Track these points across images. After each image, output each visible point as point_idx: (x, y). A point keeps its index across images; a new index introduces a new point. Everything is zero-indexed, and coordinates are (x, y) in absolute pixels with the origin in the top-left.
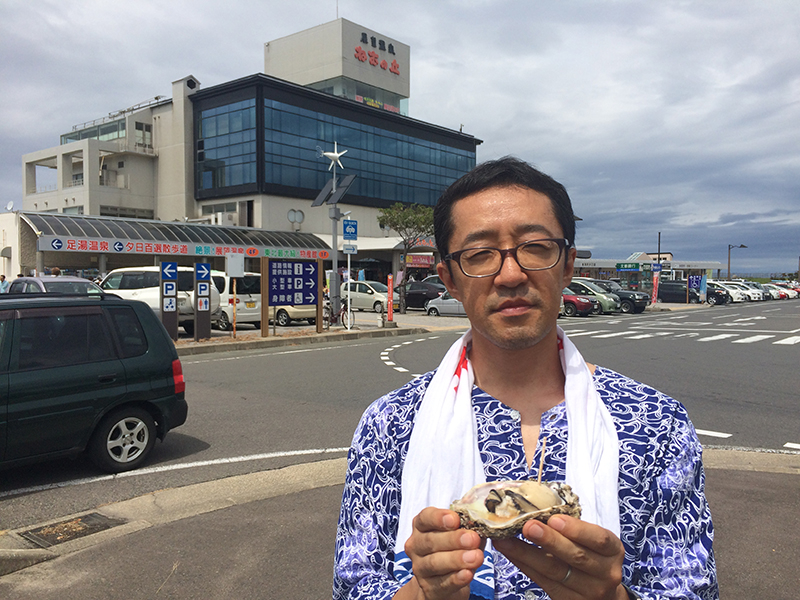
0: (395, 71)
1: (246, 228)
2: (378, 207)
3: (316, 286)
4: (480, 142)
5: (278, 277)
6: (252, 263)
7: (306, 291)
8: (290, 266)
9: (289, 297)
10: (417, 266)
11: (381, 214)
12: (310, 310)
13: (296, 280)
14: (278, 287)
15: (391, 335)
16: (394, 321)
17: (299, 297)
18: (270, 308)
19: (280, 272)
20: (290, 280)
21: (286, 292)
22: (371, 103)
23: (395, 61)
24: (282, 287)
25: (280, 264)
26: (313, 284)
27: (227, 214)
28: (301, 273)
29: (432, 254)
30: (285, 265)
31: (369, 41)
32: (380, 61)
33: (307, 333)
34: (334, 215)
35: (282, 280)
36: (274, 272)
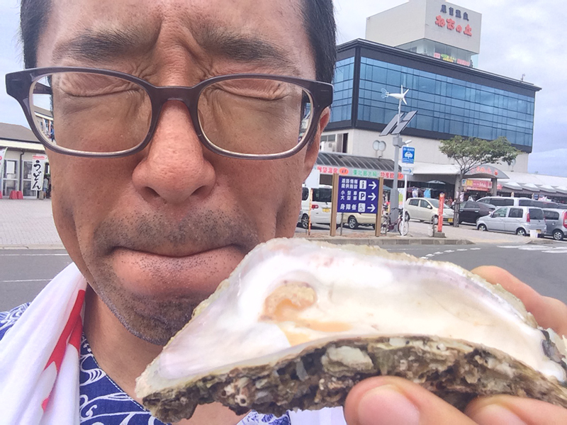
0: (468, 33)
1: (341, 154)
2: (440, 139)
3: (377, 199)
4: (539, 89)
5: (346, 190)
7: (368, 202)
8: (356, 181)
9: (354, 207)
10: (476, 189)
11: (442, 145)
12: (371, 218)
13: (360, 193)
14: (346, 198)
15: (439, 243)
16: (443, 232)
17: (362, 207)
18: (338, 213)
19: (347, 186)
20: (355, 193)
21: (352, 202)
22: (447, 58)
23: (468, 26)
24: (349, 198)
25: (348, 180)
26: (374, 197)
27: (328, 143)
28: (365, 188)
29: (490, 180)
30: (352, 181)
31: (448, 10)
32: (455, 26)
33: (367, 236)
34: (396, 144)
35: (349, 193)
36: (343, 186)
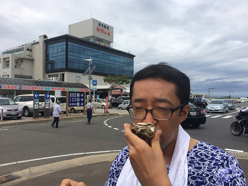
0: (109, 34)
1: (62, 82)
2: (103, 76)
4: (135, 56)
5: (72, 98)
6: (63, 93)
7: (80, 102)
8: (75, 94)
9: (75, 104)
10: (116, 94)
11: (104, 78)
12: (82, 108)
13: (77, 98)
14: (72, 101)
15: (107, 116)
16: (108, 111)
17: (78, 104)
18: (69, 107)
19: (72, 96)
20: (75, 99)
22: (102, 44)
23: (109, 31)
24: (73, 101)
25: (72, 93)
26: (83, 100)
28: (79, 96)
29: (120, 90)
31: (101, 25)
32: (104, 31)
33: (81, 115)
34: (89, 78)
35: (73, 98)
36: (70, 96)
